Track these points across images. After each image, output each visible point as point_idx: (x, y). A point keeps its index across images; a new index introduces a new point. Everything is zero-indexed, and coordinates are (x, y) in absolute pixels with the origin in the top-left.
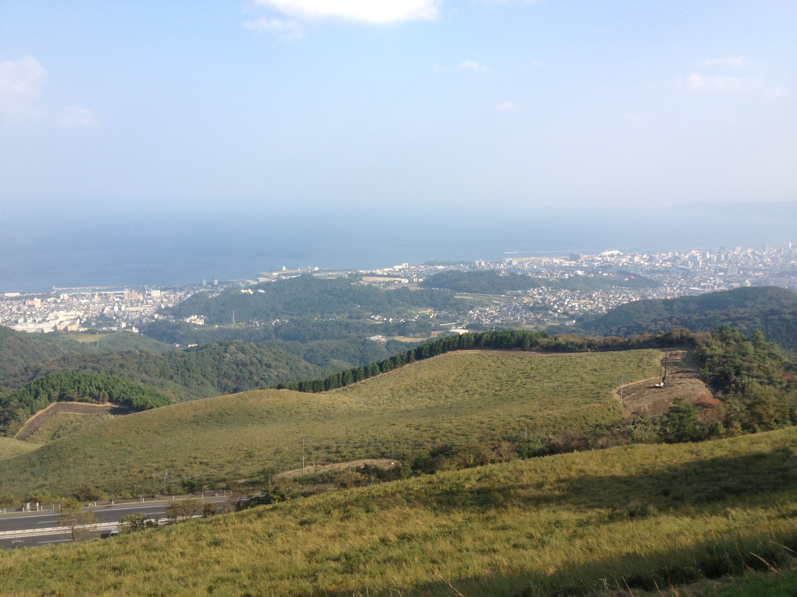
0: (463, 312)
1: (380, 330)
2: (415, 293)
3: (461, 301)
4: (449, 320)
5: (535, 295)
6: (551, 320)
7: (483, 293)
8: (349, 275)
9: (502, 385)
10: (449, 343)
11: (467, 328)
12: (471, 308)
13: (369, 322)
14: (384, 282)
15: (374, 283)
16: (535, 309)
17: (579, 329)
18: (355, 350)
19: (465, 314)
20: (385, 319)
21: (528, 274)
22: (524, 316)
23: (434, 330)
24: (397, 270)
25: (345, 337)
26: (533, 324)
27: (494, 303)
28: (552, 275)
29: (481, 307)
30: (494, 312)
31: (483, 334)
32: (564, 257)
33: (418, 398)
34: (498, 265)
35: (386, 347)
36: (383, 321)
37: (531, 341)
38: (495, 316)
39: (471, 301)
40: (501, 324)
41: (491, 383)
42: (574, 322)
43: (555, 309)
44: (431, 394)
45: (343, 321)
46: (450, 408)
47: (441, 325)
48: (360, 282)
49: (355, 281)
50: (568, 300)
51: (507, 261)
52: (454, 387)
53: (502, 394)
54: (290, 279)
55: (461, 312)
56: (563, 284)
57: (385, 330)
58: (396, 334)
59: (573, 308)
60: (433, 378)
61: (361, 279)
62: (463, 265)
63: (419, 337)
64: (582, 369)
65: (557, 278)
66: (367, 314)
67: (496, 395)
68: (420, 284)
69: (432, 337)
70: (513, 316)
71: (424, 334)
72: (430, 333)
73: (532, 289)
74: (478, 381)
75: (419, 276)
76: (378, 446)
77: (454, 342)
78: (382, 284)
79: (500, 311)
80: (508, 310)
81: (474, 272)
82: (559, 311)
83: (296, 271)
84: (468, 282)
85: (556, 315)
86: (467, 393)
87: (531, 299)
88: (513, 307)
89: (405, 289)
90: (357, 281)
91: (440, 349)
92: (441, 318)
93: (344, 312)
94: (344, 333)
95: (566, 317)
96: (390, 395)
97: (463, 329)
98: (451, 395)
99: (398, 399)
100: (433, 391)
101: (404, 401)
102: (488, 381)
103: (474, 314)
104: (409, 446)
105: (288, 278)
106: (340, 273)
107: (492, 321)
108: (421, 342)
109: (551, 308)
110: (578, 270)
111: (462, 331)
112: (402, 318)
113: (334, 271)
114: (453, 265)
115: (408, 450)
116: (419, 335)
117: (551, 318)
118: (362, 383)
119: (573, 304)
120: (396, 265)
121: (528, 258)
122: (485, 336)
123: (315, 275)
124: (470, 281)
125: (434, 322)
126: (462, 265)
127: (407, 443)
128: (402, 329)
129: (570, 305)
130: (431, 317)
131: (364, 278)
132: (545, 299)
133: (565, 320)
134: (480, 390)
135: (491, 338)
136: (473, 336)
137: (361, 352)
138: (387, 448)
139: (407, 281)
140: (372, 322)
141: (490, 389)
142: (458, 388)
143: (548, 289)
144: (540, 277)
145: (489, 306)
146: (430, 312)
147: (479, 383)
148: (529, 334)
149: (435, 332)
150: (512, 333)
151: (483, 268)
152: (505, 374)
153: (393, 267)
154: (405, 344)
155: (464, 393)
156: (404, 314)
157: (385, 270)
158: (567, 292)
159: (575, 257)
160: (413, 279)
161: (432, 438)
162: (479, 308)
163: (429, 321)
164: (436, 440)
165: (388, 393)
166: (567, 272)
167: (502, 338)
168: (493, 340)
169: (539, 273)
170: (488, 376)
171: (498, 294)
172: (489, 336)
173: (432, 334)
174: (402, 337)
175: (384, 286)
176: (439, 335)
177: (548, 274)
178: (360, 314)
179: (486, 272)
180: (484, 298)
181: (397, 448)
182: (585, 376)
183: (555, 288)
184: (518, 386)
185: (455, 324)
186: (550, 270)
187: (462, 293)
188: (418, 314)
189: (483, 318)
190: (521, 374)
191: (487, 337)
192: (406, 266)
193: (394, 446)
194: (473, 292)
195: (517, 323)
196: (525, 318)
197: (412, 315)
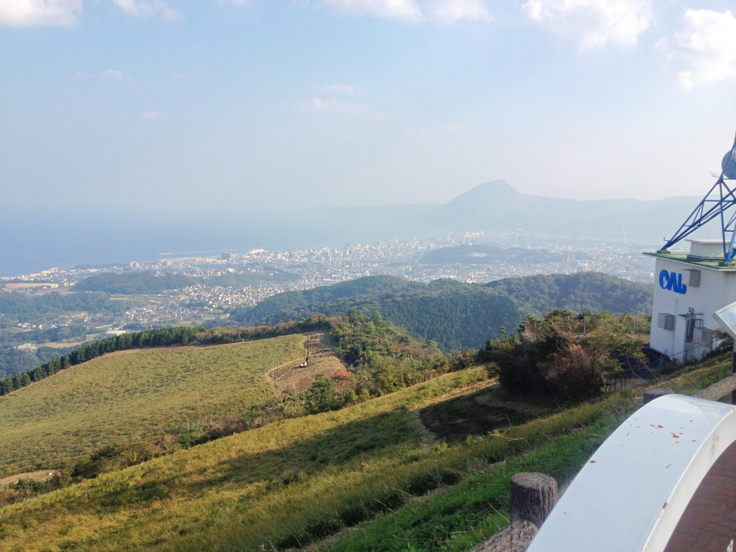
0: (119, 313)
1: (28, 338)
2: (66, 297)
3: (118, 303)
4: (105, 322)
5: (191, 292)
6: (207, 315)
7: (140, 293)
9: (162, 381)
10: (106, 345)
11: (124, 328)
12: (128, 309)
13: (15, 331)
14: (30, 288)
15: (20, 289)
16: (192, 305)
17: (233, 321)
19: (121, 315)
20: (34, 326)
21: (183, 273)
23: (89, 333)
24: (45, 275)
26: (190, 320)
27: (151, 302)
28: (206, 273)
29: (138, 307)
30: (152, 311)
31: (141, 333)
32: (216, 256)
33: (75, 403)
34: (153, 266)
35: (37, 355)
36: (32, 328)
37: (188, 336)
38: (152, 315)
39: (127, 302)
40: (159, 322)
41: (151, 380)
42: (228, 315)
43: (211, 304)
44: (89, 398)
46: (110, 409)
47: (97, 328)
48: (3, 289)
50: (222, 295)
51: (162, 261)
52: (114, 388)
53: (163, 389)
55: (116, 314)
56: (216, 281)
57: (35, 337)
58: (47, 340)
59: (226, 302)
60: (90, 382)
61: (4, 286)
62: (117, 267)
63: (73, 342)
64: (237, 357)
65: (210, 276)
66: (13, 322)
67: (157, 391)
68: (72, 289)
69: (87, 341)
70: (169, 313)
71: (78, 338)
72: (85, 337)
73: (187, 287)
74: (137, 380)
75: (70, 281)
76: (33, 458)
77: (112, 343)
78: (29, 290)
79: (157, 310)
80: (165, 308)
81: (128, 274)
82: (214, 306)
84: (123, 284)
85: (212, 310)
86: (127, 393)
87: (187, 296)
88: (169, 305)
89: (55, 294)
91: (97, 352)
92: (95, 321)
95: (220, 311)
96: (44, 405)
97: (120, 329)
98: (110, 397)
99: (53, 407)
100: (92, 395)
101: (59, 409)
102: (149, 378)
103: (131, 314)
104: (68, 454)
107: (149, 320)
108: (76, 347)
109: (206, 304)
110: (229, 267)
111: (119, 333)
112: (53, 323)
114: (107, 268)
115: (67, 458)
116: (72, 339)
118: (11, 395)
119: (227, 299)
121: (182, 259)
122: (143, 335)
124: (124, 282)
125: (89, 325)
126: (115, 267)
127: (66, 451)
128: (54, 336)
129: (223, 300)
130: (85, 321)
131: (7, 285)
132: (201, 296)
133: (220, 314)
134: (141, 388)
135: (150, 336)
136: (131, 338)
137: (8, 362)
138: (43, 459)
139: (57, 286)
140: (19, 330)
141: (151, 386)
142: (117, 389)
143: (203, 287)
144: (194, 275)
145: (146, 305)
146: (84, 315)
147: (140, 381)
148: (186, 330)
149: (90, 335)
150: (171, 330)
151: (138, 269)
152: (165, 370)
153: (40, 272)
154: (58, 350)
155: (124, 393)
156: (55, 320)
157: (32, 276)
158: (220, 289)
159: (226, 256)
160: (64, 283)
161: (92, 442)
162: (135, 308)
163: (84, 324)
164: (97, 443)
165: (41, 402)
166: (219, 270)
167: (160, 336)
168: (151, 338)
169: (193, 272)
170: (148, 373)
171: (154, 293)
172: (147, 335)
173: (87, 338)
174: (55, 343)
175: (31, 293)
176: (94, 338)
177: (202, 272)
178: (4, 323)
179: (141, 273)
180: (140, 299)
181: (55, 457)
182: (240, 364)
183: (209, 286)
184: (178, 380)
185: (111, 326)
186: (204, 269)
187: (118, 295)
188: (71, 318)
189: (140, 318)
190: (180, 368)
191: (145, 336)
192: (55, 270)
193: (51, 456)
194: (129, 293)
195: (174, 320)
196: (182, 314)
197: (63, 320)
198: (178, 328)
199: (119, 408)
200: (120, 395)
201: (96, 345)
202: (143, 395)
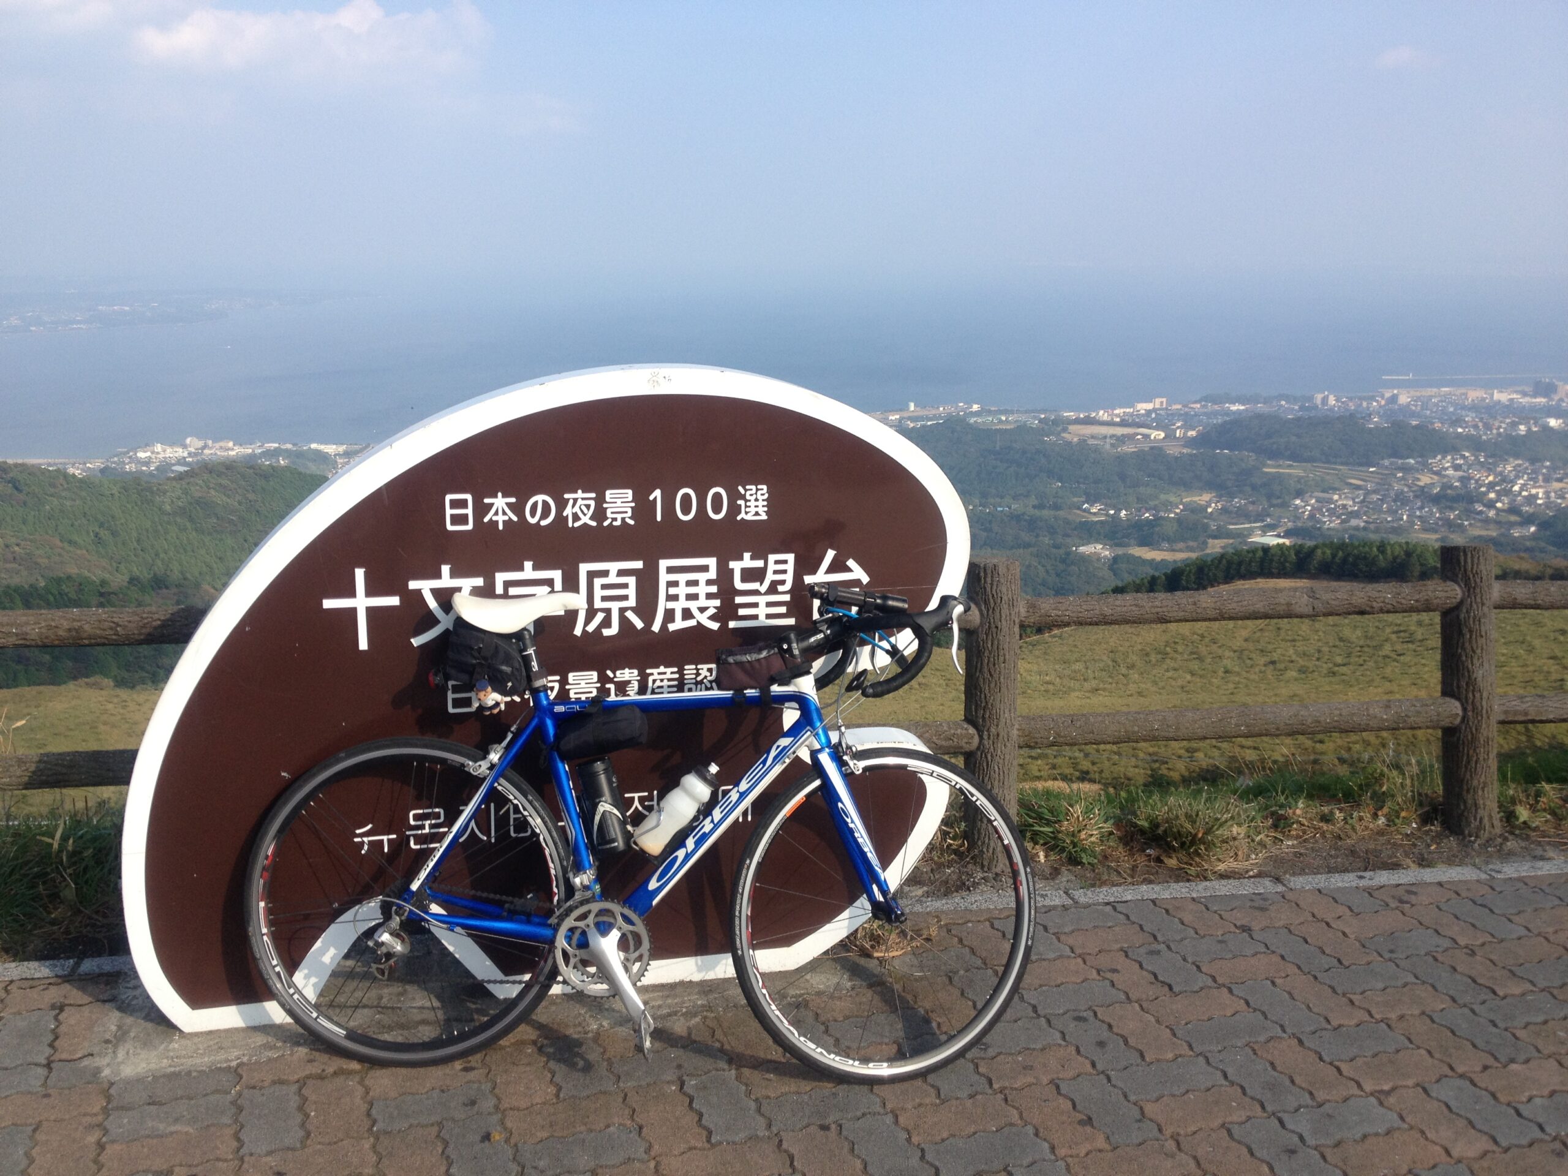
0: (1279, 501)
1: (1099, 534)
2: (1177, 458)
3: (1278, 477)
4: (1247, 517)
5: (1446, 469)
6: (1479, 524)
7: (1328, 462)
8: (1040, 421)
9: (1349, 655)
10: (1240, 564)
11: (1287, 534)
12: (1299, 494)
13: (1077, 516)
14: (1112, 436)
15: (1093, 437)
16: (1444, 498)
17: (1543, 544)
18: (1047, 572)
19: (1285, 505)
20: (1112, 512)
21: (1433, 423)
22: (1418, 513)
23: (1215, 537)
24: (1143, 412)
25: (1027, 546)
26: (1435, 531)
27: (1351, 484)
28: (1488, 427)
29: (1323, 491)
30: (1351, 503)
31: (1316, 547)
32: (1520, 389)
33: (1167, 670)
34: (1365, 404)
35: (1111, 568)
36: (1107, 515)
37: (1422, 565)
38: (1352, 512)
39: (1299, 480)
40: (1365, 529)
41: (1325, 649)
42: (1533, 529)
43: (1491, 500)
44: (1195, 665)
45: (1024, 514)
46: (1232, 694)
47: (1231, 527)
48: (1064, 435)
49: (1052, 434)
50: (1521, 481)
51: (1388, 395)
52: (1246, 653)
53: (1349, 672)
54: (923, 426)
55: (1275, 502)
56: (1510, 447)
57: (1112, 533)
58: (1132, 542)
59: (1533, 498)
60: (1200, 632)
61: (1065, 430)
62: (1287, 402)
63: (1181, 551)
64: (1532, 628)
65: (1499, 434)
66: (1075, 499)
67: (1334, 673)
68: (1190, 442)
69: (1208, 551)
70: (1390, 511)
71: (1191, 543)
72: (1205, 543)
73: (1439, 457)
74: (1298, 644)
75: (1187, 426)
76: (1075, 758)
77: (1251, 561)
78: (1108, 440)
79: (1363, 501)
80: (1381, 500)
81: (1310, 418)
82: (1499, 505)
83: (934, 412)
84: (1294, 439)
85: (1492, 513)
86: (1271, 667)
87: (1436, 477)
88: (1392, 494)
89: (1157, 452)
90: (1059, 434)
91: (1220, 575)
92: (1230, 512)
93: (1027, 496)
94: (1026, 537)
95: (1513, 518)
96: (1110, 663)
97: (1278, 536)
98: (1237, 669)
99: (1124, 670)
100: (1201, 659)
101: (1136, 676)
102: (1320, 644)
103: (1306, 506)
104: (1140, 763)
105: (919, 424)
106: (1023, 418)
107: (1343, 522)
108: (1183, 561)
109: (1480, 498)
110: (1550, 416)
111: (1271, 540)
112: (1147, 510)
113: (1012, 412)
114: (1265, 403)
115: (1137, 770)
116: (1181, 545)
117: (1481, 521)
118: (1054, 636)
119: (1534, 491)
120: (1138, 402)
121: (1435, 390)
122: (1319, 552)
123: (972, 420)
124: (1298, 436)
125: (1214, 520)
126: (1283, 403)
127: (1136, 756)
128: (1146, 534)
129: (1525, 493)
130: (1210, 510)
131: (1072, 428)
132: (1469, 478)
133: (1512, 525)
134: (1301, 662)
135: (1334, 556)
136: (1292, 553)
137: (1058, 575)
138: (1093, 763)
139: (1162, 435)
140: (1083, 517)
141: (1325, 660)
142: (1253, 656)
143: (1477, 458)
144: (1460, 430)
145: (1339, 490)
146: (1207, 499)
147: (1301, 647)
148: (1419, 550)
149: (1216, 541)
150: (1382, 547)
151: (1331, 410)
152: (1359, 633)
153: (1133, 406)
154: (1152, 562)
155: (1265, 665)
156: (1152, 503)
157: (1117, 412)
158: (1520, 465)
159: (1547, 390)
160: (1175, 431)
161: (1187, 751)
162: (1316, 494)
163: (1205, 518)
164: (1196, 754)
165: (1105, 658)
166: (1525, 420)
167: (1357, 557)
168: (1337, 560)
169: (1458, 421)
170: (1320, 633)
171: (1361, 465)
172: (1328, 552)
173: (1209, 545)
174: (1146, 548)
175: (1112, 445)
176: (1222, 547)
177: (1480, 424)
178: (1060, 501)
179: (1338, 418)
180: (1328, 474)
181: (1115, 764)
182: (1537, 643)
183: (1491, 457)
184: (1386, 657)
185: (1260, 528)
186: (1485, 416)
187: (1281, 462)
188: (1181, 503)
189: (1324, 516)
190: (1394, 633)
191: (1324, 553)
192: (1162, 403)
193: (1109, 759)
194: (1305, 461)
195: (1400, 527)
196: (1420, 517)
197: (1168, 506)
198: (1400, 546)
199: (1249, 695)
200: (1257, 670)
201: (1220, 561)
202: (1303, 676)
